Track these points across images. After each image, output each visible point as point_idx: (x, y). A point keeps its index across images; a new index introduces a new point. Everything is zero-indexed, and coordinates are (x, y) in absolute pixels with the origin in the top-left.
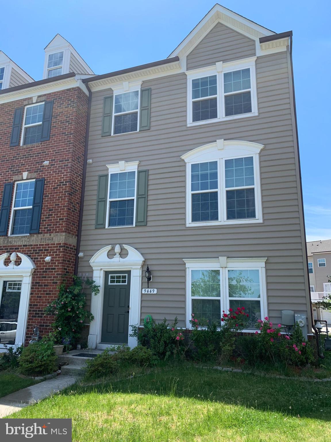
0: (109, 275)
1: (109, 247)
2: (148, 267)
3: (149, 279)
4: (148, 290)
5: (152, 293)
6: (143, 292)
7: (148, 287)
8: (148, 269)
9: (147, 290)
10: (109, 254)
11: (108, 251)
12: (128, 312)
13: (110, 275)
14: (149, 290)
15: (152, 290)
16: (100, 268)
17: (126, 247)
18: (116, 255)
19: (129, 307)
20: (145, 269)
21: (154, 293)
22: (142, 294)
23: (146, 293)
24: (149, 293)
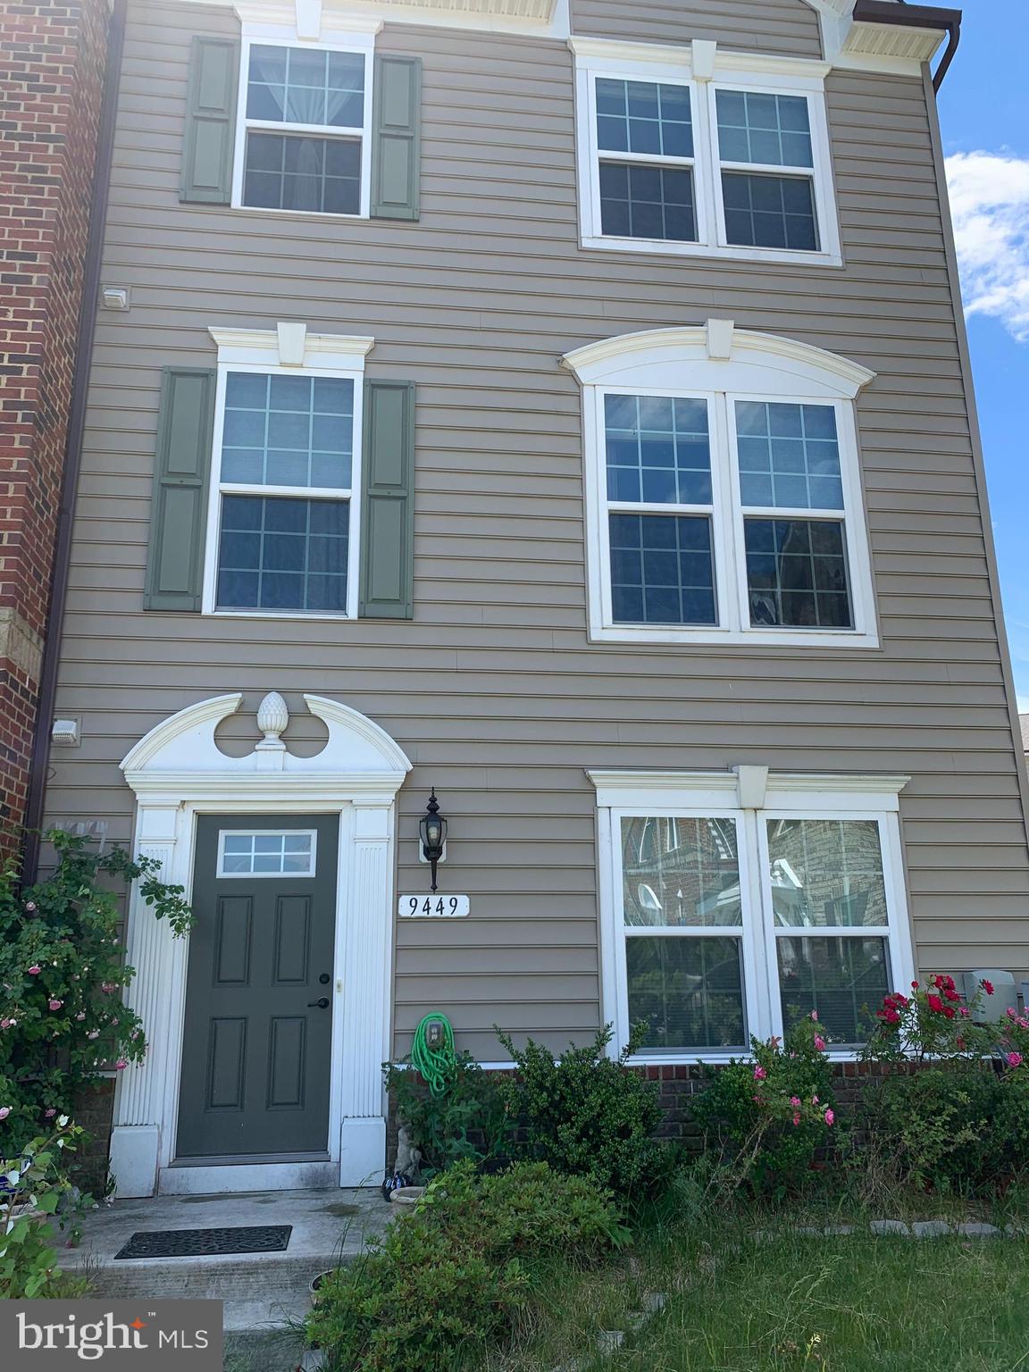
0: (220, 831)
1: (230, 703)
2: (433, 800)
3: (433, 851)
4: (427, 902)
5: (447, 912)
6: (405, 911)
7: (434, 888)
8: (433, 807)
9: (422, 900)
10: (225, 732)
11: (218, 720)
12: (326, 1004)
13: (222, 834)
14: (434, 900)
15: (446, 899)
16: (176, 798)
17: (317, 704)
18: (261, 742)
19: (327, 979)
20: (422, 806)
21: (454, 915)
22: (399, 921)
23: (419, 913)
24: (433, 913)
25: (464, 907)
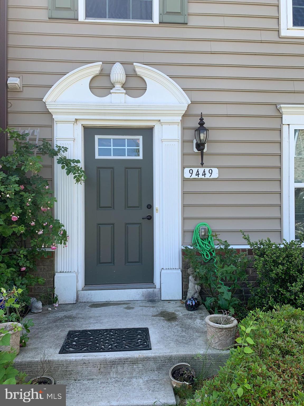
0: (96, 136)
1: (95, 68)
2: (202, 119)
3: (200, 146)
4: (198, 171)
5: (208, 176)
6: (187, 175)
7: (202, 164)
8: (202, 123)
9: (195, 170)
10: (95, 84)
11: (91, 77)
12: (150, 218)
13: (97, 137)
14: (201, 170)
15: (207, 170)
16: (73, 118)
17: (141, 69)
18: (114, 89)
19: (150, 207)
21: (211, 177)
22: (184, 180)
23: (194, 176)
24: (201, 176)
25: (216, 173)
